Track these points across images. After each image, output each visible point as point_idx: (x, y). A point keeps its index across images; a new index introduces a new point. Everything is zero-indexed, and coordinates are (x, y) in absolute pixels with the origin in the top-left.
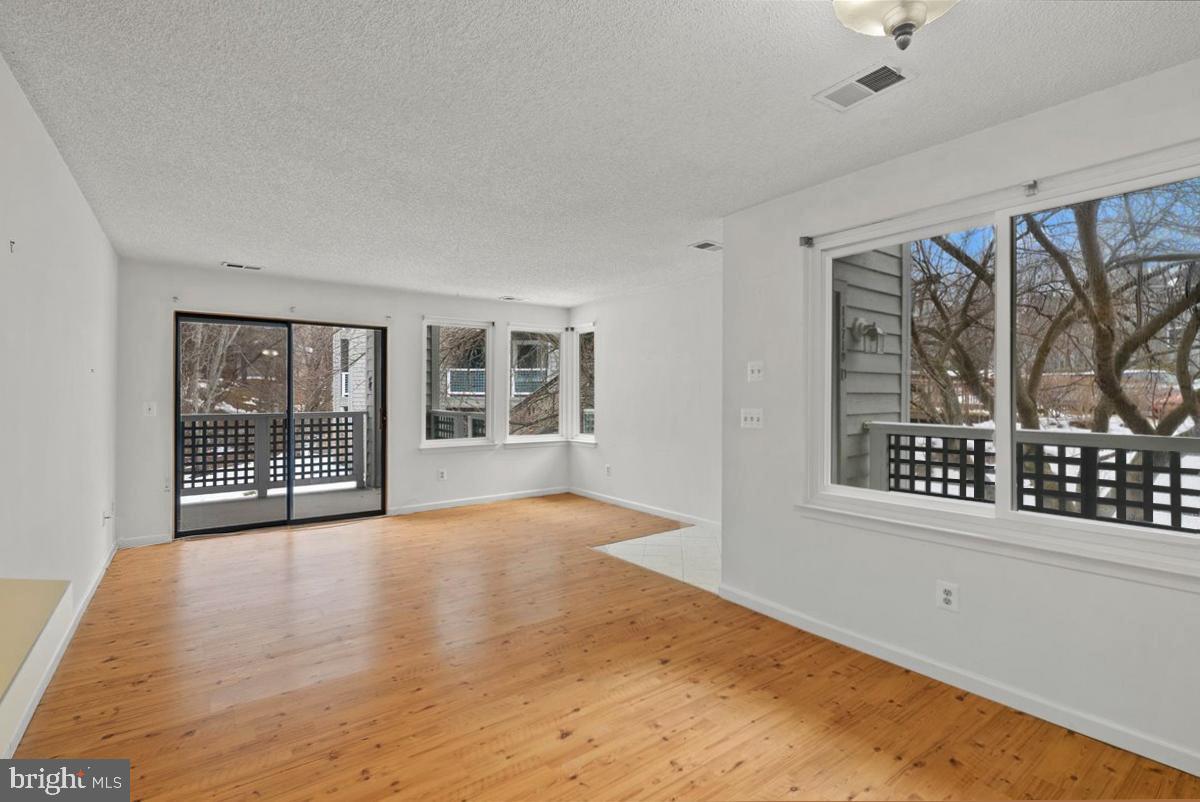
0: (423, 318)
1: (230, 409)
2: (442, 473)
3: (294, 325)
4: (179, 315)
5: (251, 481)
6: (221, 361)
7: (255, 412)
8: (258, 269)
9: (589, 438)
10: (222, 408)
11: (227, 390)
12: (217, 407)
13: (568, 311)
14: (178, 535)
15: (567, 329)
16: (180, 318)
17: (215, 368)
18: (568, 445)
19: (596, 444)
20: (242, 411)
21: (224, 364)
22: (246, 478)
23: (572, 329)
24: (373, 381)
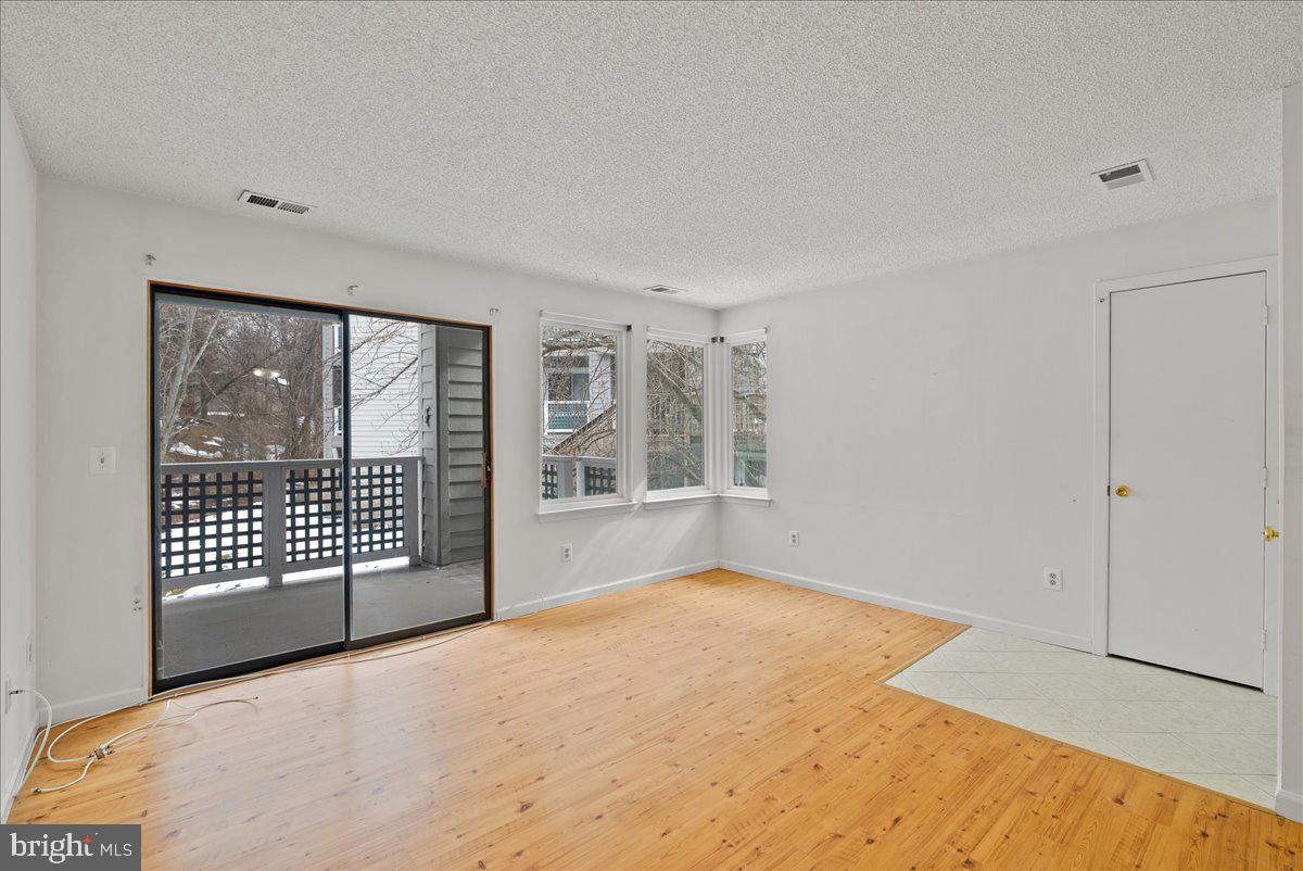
0: (541, 314)
1: (188, 450)
2: (567, 551)
3: (353, 318)
4: (157, 289)
5: (257, 563)
6: (180, 393)
7: (218, 454)
8: (300, 210)
9: (760, 493)
10: (178, 449)
11: (187, 428)
12: (173, 449)
13: (717, 313)
14: (159, 687)
15: (714, 340)
16: (157, 295)
17: (173, 401)
18: (718, 502)
19: (770, 502)
20: (203, 453)
21: (185, 396)
22: (250, 558)
23: (722, 339)
24: (433, 412)
